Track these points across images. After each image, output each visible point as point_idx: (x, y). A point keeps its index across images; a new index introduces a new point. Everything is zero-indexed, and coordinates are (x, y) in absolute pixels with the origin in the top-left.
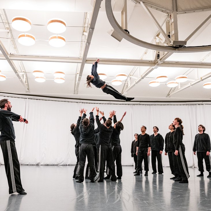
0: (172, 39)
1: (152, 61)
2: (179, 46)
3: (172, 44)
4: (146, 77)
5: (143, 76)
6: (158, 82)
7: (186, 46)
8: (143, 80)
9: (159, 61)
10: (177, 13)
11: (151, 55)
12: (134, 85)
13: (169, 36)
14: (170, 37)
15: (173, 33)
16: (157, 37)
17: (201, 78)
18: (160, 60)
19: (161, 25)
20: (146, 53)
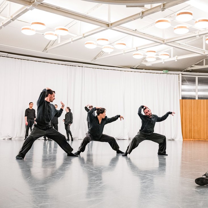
4: (18, 19)
5: (13, 17)
6: (33, 30)
8: (13, 23)
9: (35, 1)
17: (84, 35)
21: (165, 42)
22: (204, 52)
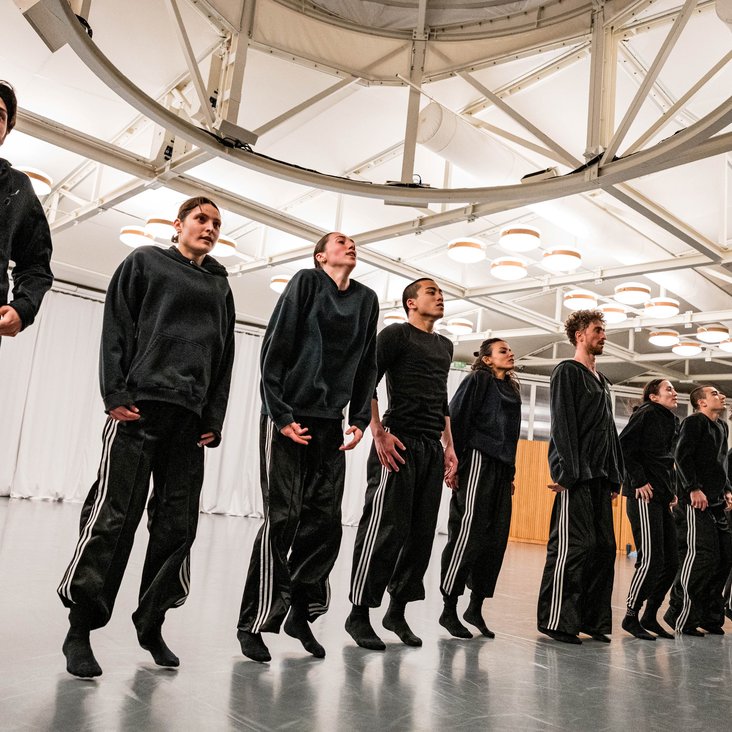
0: (221, 114)
1: (144, 162)
2: (234, 143)
3: (218, 128)
4: (117, 207)
5: (105, 202)
6: (148, 236)
7: (255, 149)
8: (102, 214)
9: (167, 169)
10: (250, 41)
11: (147, 139)
12: (71, 223)
13: (213, 101)
14: (214, 106)
15: (225, 95)
16: (175, 92)
17: (271, 259)
18: (173, 165)
19: (196, 57)
20: (130, 130)
21: (467, 294)
22: (558, 328)
